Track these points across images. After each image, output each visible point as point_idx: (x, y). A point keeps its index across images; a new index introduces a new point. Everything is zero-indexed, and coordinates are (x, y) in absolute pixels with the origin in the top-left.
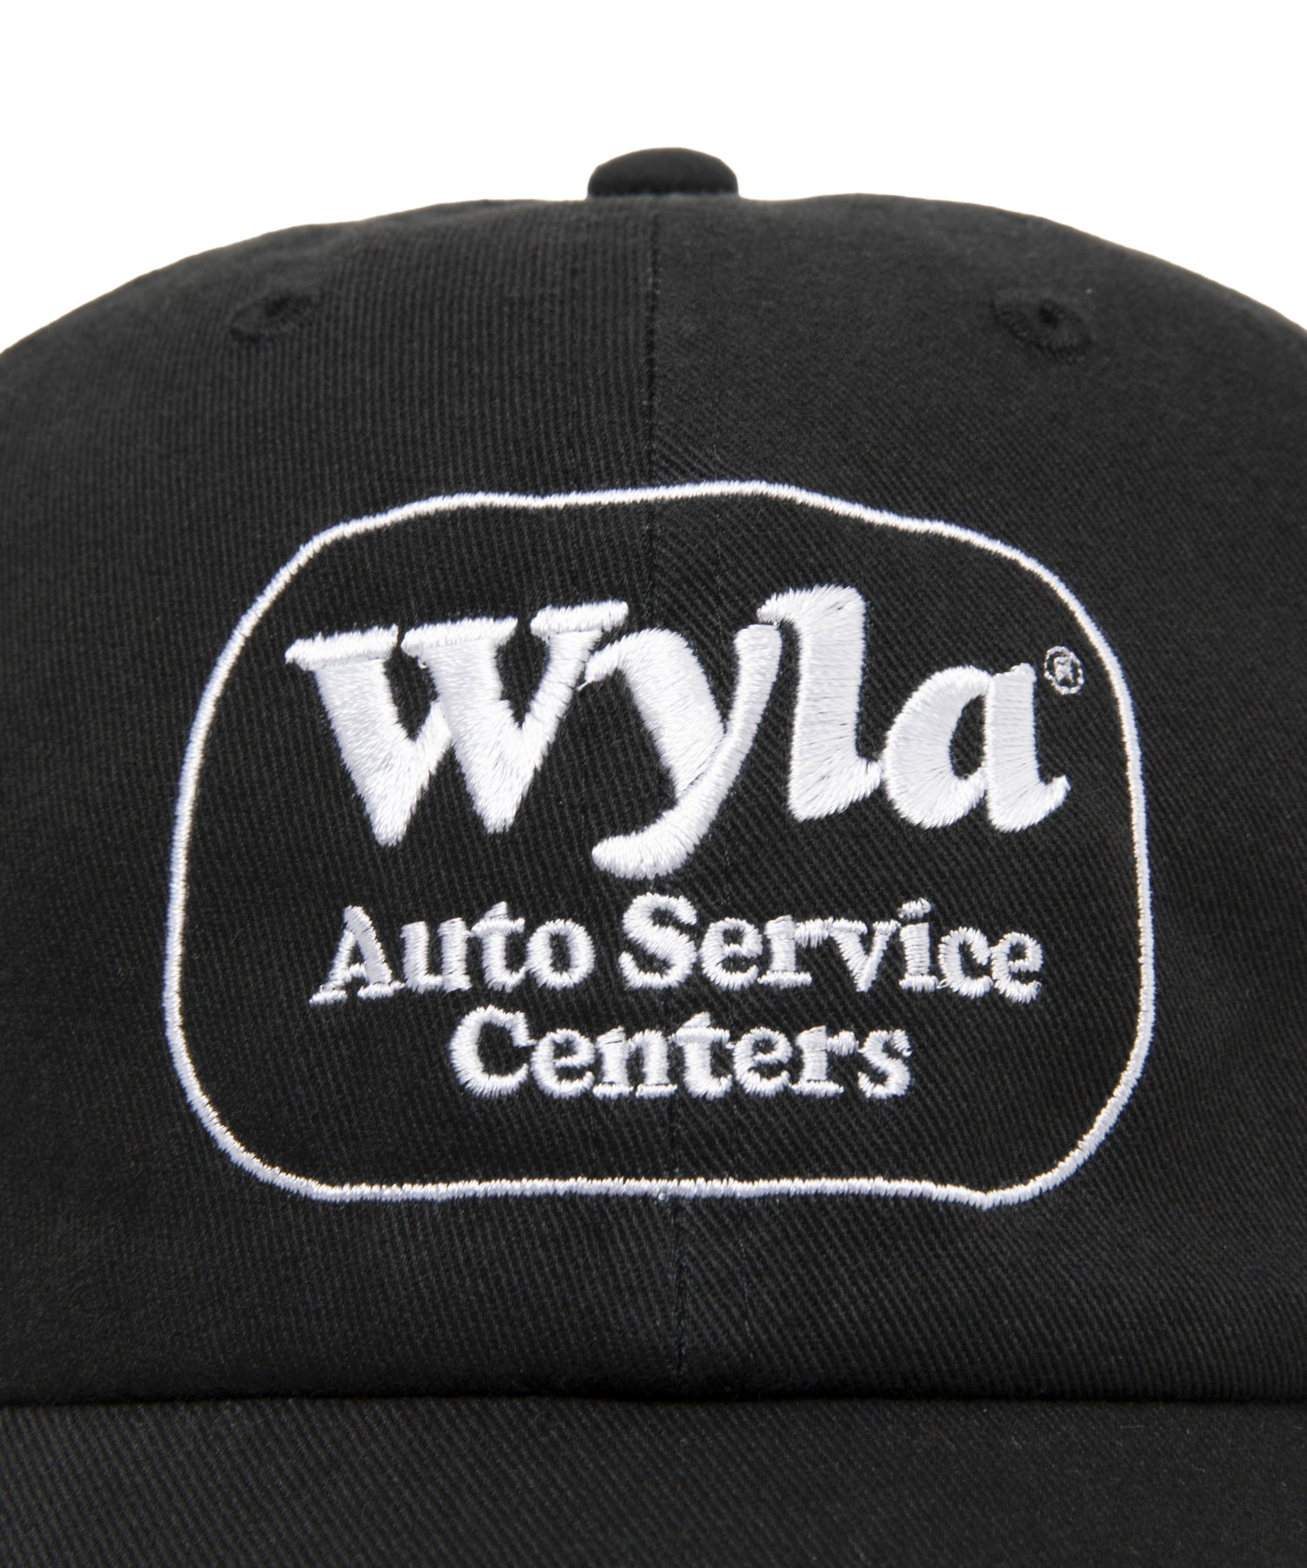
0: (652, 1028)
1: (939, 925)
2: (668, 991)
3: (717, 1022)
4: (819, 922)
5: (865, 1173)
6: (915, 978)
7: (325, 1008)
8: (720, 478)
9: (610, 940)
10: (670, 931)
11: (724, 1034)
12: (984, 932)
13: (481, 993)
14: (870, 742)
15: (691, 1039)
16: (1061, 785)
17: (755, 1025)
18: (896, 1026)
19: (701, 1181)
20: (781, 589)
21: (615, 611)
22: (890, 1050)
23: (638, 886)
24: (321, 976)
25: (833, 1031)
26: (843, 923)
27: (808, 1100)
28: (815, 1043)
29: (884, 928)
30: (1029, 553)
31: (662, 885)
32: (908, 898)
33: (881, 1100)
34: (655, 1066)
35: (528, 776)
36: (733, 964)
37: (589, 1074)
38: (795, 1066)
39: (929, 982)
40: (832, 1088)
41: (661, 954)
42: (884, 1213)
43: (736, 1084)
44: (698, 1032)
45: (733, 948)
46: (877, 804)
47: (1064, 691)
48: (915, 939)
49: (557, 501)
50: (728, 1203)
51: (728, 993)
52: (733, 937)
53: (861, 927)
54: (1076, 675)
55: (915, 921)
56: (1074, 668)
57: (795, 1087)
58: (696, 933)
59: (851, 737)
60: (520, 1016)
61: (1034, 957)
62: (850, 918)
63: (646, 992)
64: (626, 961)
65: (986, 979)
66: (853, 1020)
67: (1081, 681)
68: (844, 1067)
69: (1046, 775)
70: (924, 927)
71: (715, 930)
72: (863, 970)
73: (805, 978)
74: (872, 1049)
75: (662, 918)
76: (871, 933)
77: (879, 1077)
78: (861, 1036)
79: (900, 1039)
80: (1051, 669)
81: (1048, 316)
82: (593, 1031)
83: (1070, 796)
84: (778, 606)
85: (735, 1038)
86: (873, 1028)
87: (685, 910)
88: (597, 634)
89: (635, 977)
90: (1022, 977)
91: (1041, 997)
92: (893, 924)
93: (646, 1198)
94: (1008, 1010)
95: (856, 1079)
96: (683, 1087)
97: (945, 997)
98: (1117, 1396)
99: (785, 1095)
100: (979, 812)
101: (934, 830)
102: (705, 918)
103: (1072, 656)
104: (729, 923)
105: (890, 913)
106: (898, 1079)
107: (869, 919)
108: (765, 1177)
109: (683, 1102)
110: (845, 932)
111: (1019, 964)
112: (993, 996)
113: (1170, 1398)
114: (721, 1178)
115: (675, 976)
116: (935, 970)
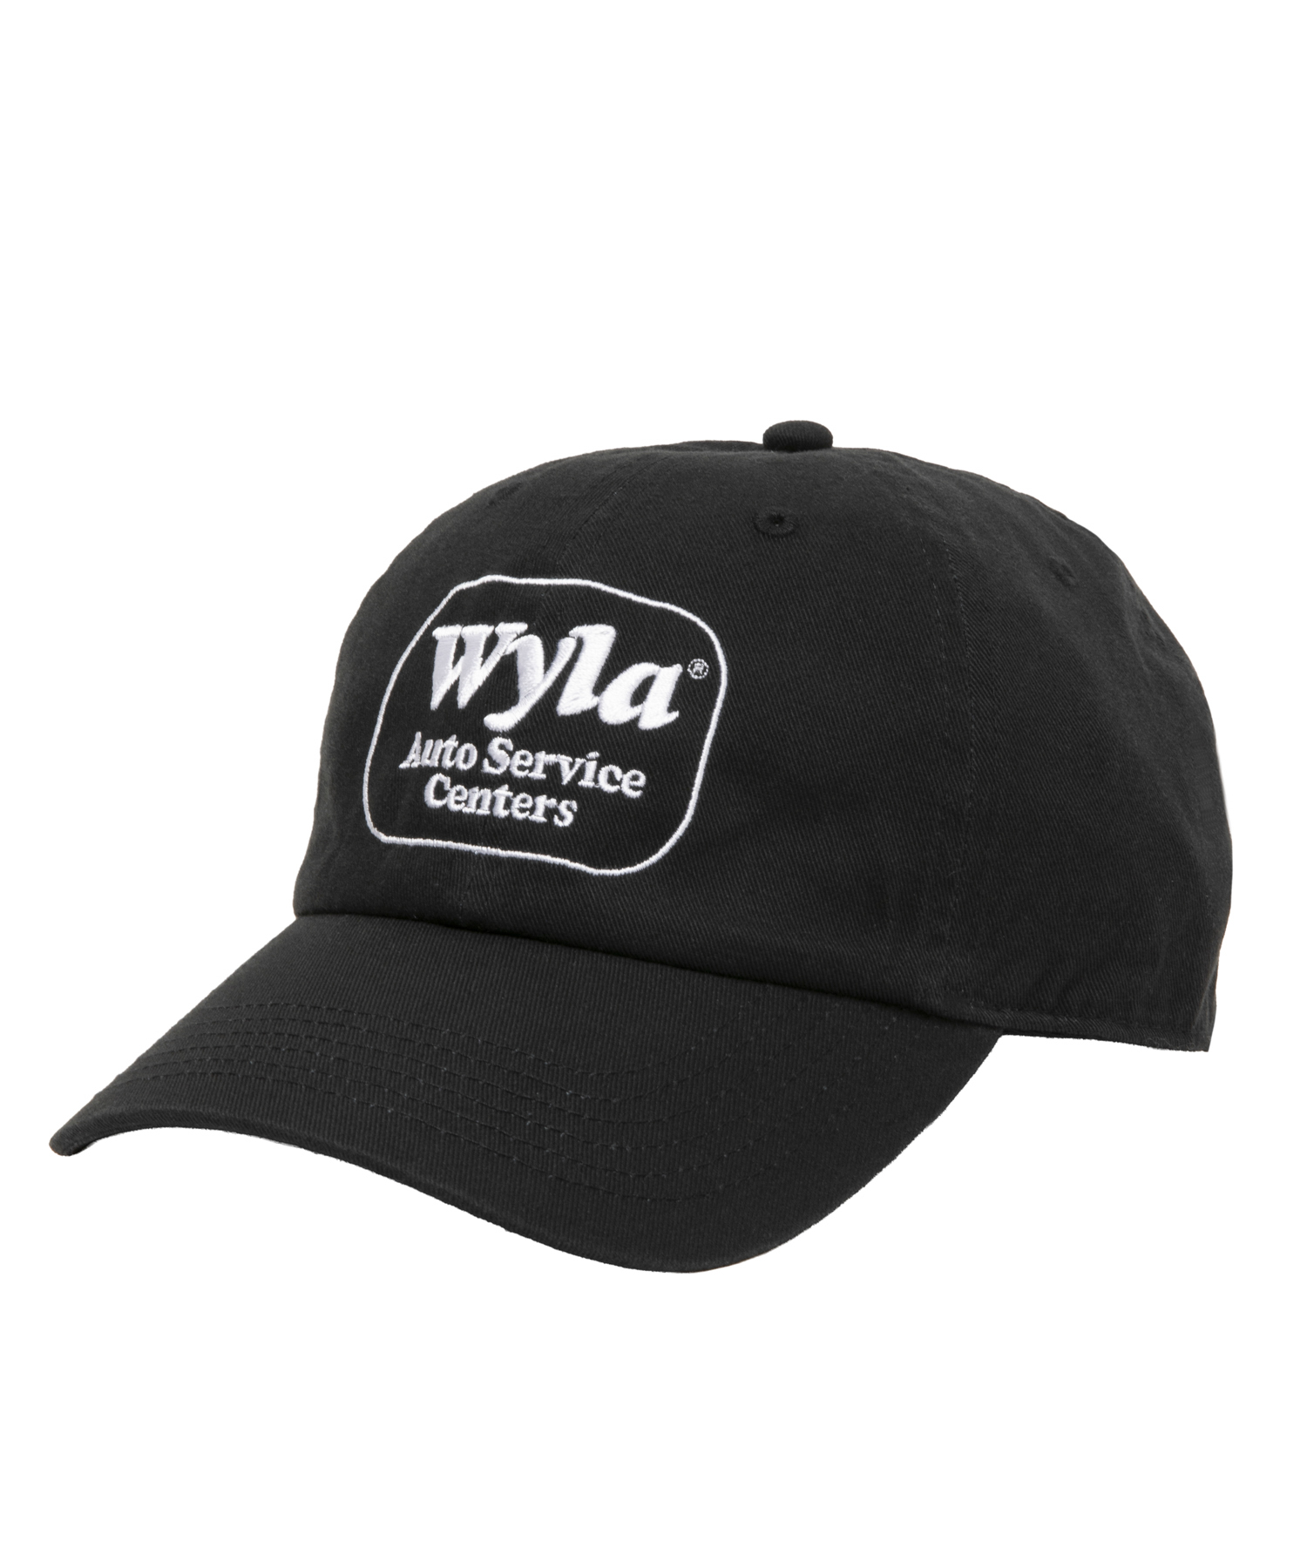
0: (487, 788)
1: (601, 763)
2: (497, 775)
3: (510, 790)
4: (554, 755)
5: (545, 853)
6: (587, 782)
7: (403, 770)
8: (577, 577)
9: (483, 754)
10: (503, 752)
11: (511, 794)
12: (621, 767)
13: (440, 769)
14: (600, 687)
15: (501, 795)
16: (675, 715)
17: (522, 792)
18: (573, 799)
19: (489, 848)
20: (581, 623)
21: (523, 627)
22: (569, 808)
23: (496, 734)
24: (404, 757)
25: (549, 798)
26: (563, 757)
27: (534, 824)
28: (543, 801)
29: (579, 761)
30: (703, 620)
31: (504, 735)
32: (592, 751)
33: (559, 827)
34: (486, 803)
35: (476, 688)
36: (521, 768)
37: (463, 804)
38: (532, 810)
39: (591, 784)
40: (543, 820)
41: (498, 761)
42: (547, 869)
43: (511, 814)
44: (503, 792)
45: (522, 762)
46: (593, 714)
47: (696, 677)
48: (591, 767)
49: (524, 581)
50: (497, 859)
51: (516, 778)
52: (524, 758)
53: (570, 759)
54: (704, 670)
55: (592, 760)
56: (705, 668)
57: (530, 817)
58: (511, 754)
59: (592, 685)
60: (449, 778)
61: (642, 781)
62: (567, 755)
63: (489, 775)
64: (486, 762)
65: (618, 787)
66: (557, 795)
67: (705, 674)
68: (550, 813)
69: (670, 709)
70: (595, 763)
71: (518, 754)
72: (567, 776)
73: (544, 776)
74: (563, 806)
75: (502, 747)
76: (574, 762)
77: (562, 818)
78: (559, 801)
79: (574, 805)
80: (692, 668)
81: (779, 520)
82: (468, 787)
83: (677, 720)
84: (578, 631)
85: (514, 796)
86: (564, 799)
87: (509, 744)
88: (515, 636)
89: (488, 768)
90: (635, 788)
91: (641, 797)
92: (582, 761)
93: (470, 852)
94: (624, 800)
95: (553, 817)
96: (492, 812)
97: (597, 792)
98: (637, 957)
99: (526, 820)
100: (636, 720)
101: (612, 726)
102: (517, 748)
103: (706, 664)
104: (523, 752)
105: (583, 755)
106: (569, 818)
107: (574, 756)
108: (511, 850)
109: (491, 819)
110: (564, 760)
111: (635, 783)
112: (620, 793)
113: (663, 963)
114: (496, 848)
115: (499, 771)
116: (596, 780)
